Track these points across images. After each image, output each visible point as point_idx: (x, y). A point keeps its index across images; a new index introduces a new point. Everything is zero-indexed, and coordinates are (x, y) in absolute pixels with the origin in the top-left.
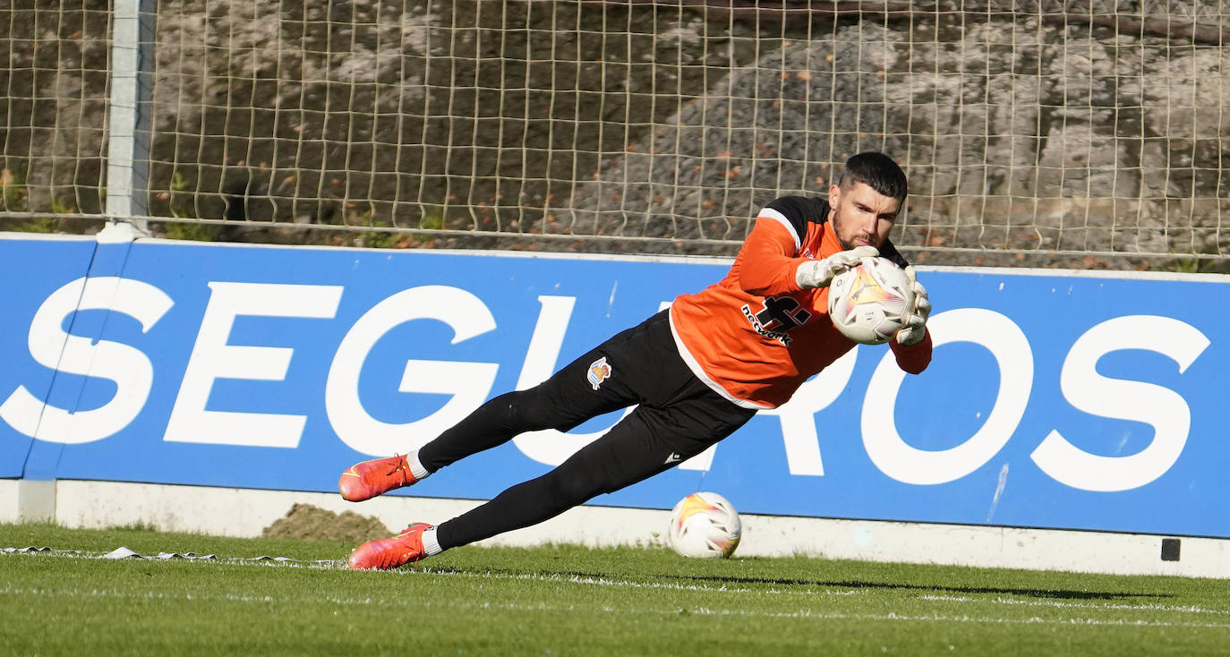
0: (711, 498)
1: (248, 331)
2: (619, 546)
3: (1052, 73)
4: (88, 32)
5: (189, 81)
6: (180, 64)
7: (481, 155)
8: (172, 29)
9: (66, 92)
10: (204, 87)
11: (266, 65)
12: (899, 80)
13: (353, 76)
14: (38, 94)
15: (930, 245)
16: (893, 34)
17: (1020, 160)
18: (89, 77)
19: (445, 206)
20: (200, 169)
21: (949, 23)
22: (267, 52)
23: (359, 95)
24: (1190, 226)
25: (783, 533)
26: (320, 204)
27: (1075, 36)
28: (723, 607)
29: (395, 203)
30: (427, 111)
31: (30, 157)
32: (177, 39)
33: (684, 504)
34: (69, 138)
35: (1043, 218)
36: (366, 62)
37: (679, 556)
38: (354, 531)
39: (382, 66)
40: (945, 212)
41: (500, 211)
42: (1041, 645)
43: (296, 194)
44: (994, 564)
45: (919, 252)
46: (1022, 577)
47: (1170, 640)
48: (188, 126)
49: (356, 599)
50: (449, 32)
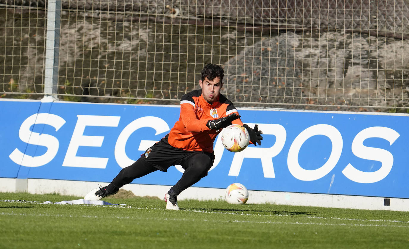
0: (238, 185)
1: (90, 131)
2: (209, 200)
3: (349, 48)
4: (38, 34)
5: (71, 50)
6: (67, 45)
7: (165, 74)
8: (66, 34)
9: (31, 54)
10: (75, 52)
11: (96, 45)
12: (300, 51)
13: (123, 49)
14: (22, 54)
15: (309, 104)
16: (298, 36)
17: (339, 76)
18: (38, 49)
19: (153, 91)
20: (74, 79)
21: (316, 32)
22: (96, 41)
23: (126, 55)
24: (393, 98)
25: (262, 196)
26: (113, 90)
27: (357, 37)
28: (242, 220)
29: (137, 90)
30: (147, 60)
31: (20, 75)
32: (67, 37)
33: (230, 187)
34: (32, 69)
35: (346, 95)
36: (128, 44)
37: (228, 204)
38: (124, 195)
39: (132, 46)
40: (315, 93)
41: (171, 92)
42: (345, 232)
43: (105, 87)
44: (330, 206)
45: (306, 106)
46: (339, 211)
47: (387, 231)
48: (70, 65)
49: (124, 217)
50: (154, 35)
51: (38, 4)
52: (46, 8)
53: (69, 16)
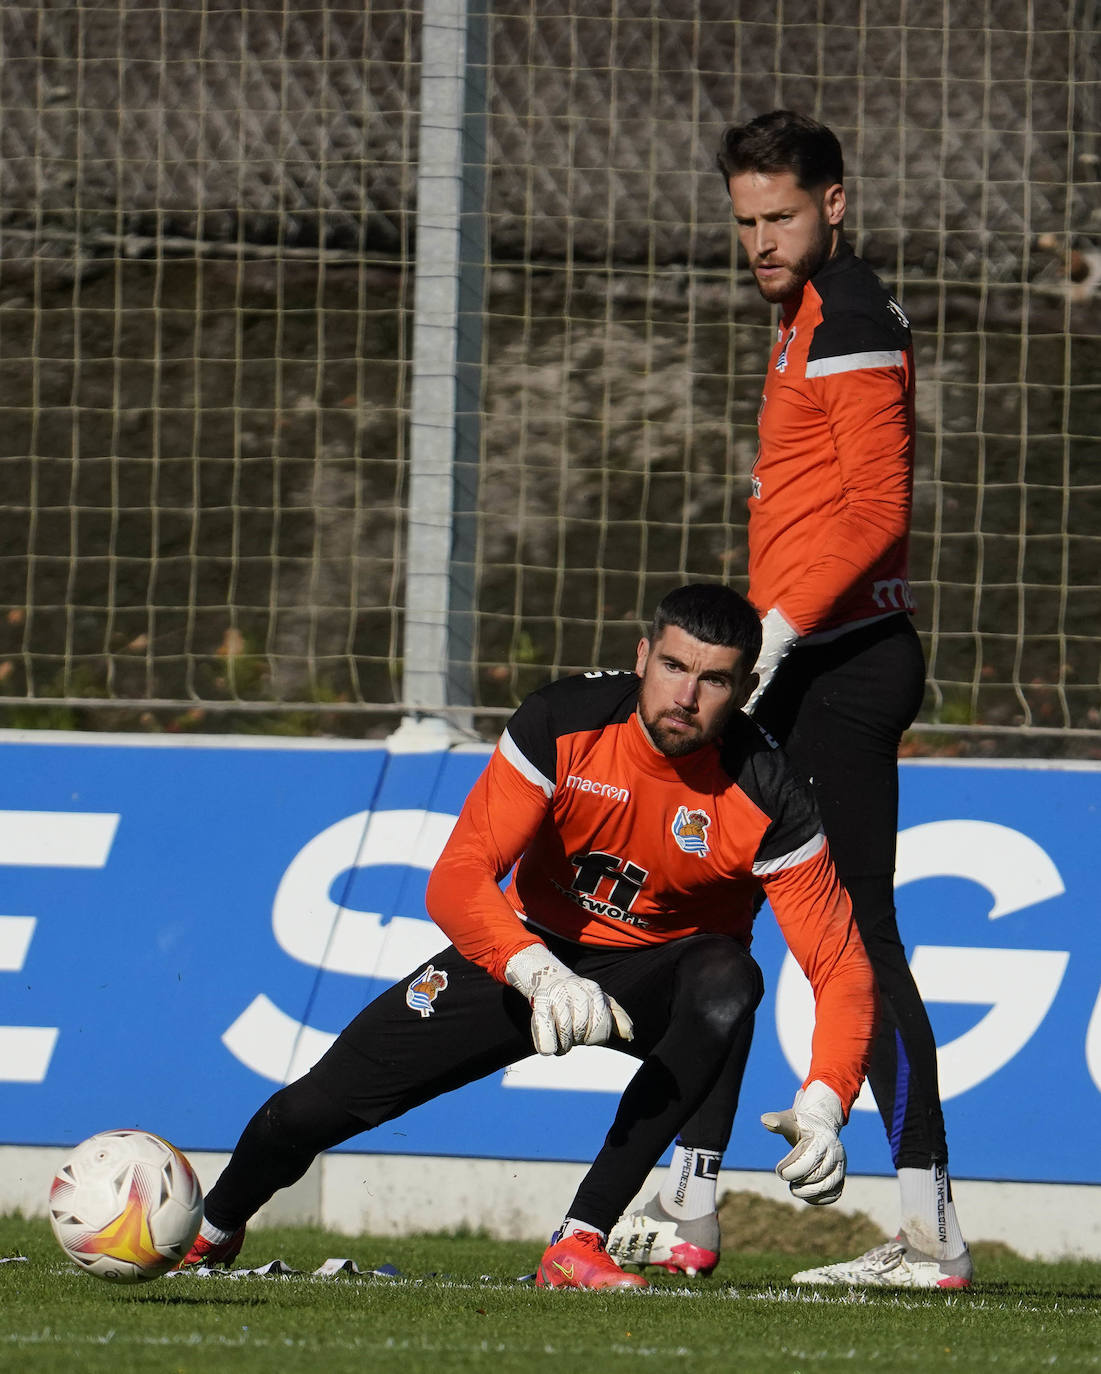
4: (367, 395)
5: (541, 477)
6: (522, 450)
7: (1033, 599)
9: (332, 497)
10: (564, 488)
11: (671, 450)
14: (285, 501)
18: (370, 472)
19: (976, 686)
20: (559, 626)
22: (671, 428)
30: (938, 524)
31: (273, 609)
32: (517, 407)
34: (338, 575)
38: (827, 1237)
41: (1068, 693)
48: (539, 553)
49: (831, 1351)
50: (975, 391)
51: (362, 233)
52: (404, 256)
53: (528, 296)
